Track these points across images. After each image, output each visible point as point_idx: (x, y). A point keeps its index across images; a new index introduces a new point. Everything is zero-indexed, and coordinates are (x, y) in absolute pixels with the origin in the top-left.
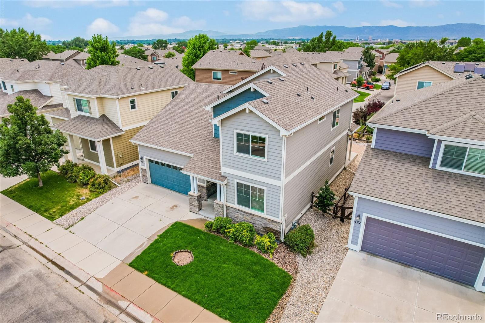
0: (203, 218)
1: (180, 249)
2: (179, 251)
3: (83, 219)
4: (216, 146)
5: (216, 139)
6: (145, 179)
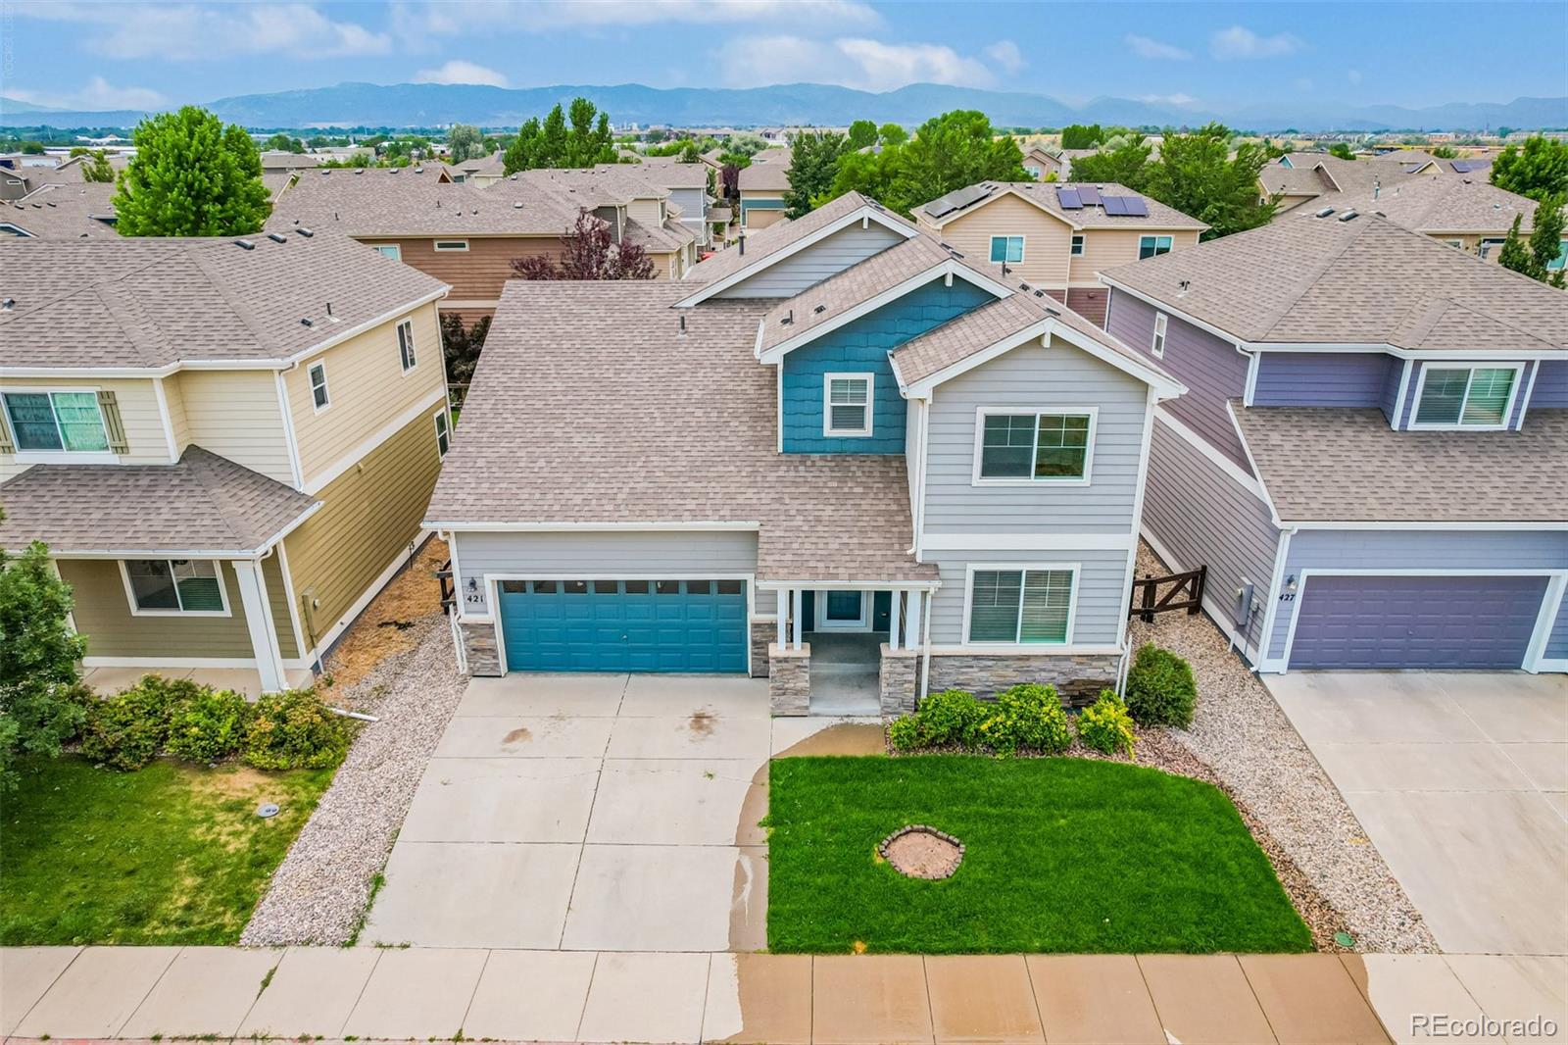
0: (836, 721)
1: (889, 833)
2: (889, 838)
3: (379, 881)
4: (814, 480)
5: (796, 458)
6: (484, 662)
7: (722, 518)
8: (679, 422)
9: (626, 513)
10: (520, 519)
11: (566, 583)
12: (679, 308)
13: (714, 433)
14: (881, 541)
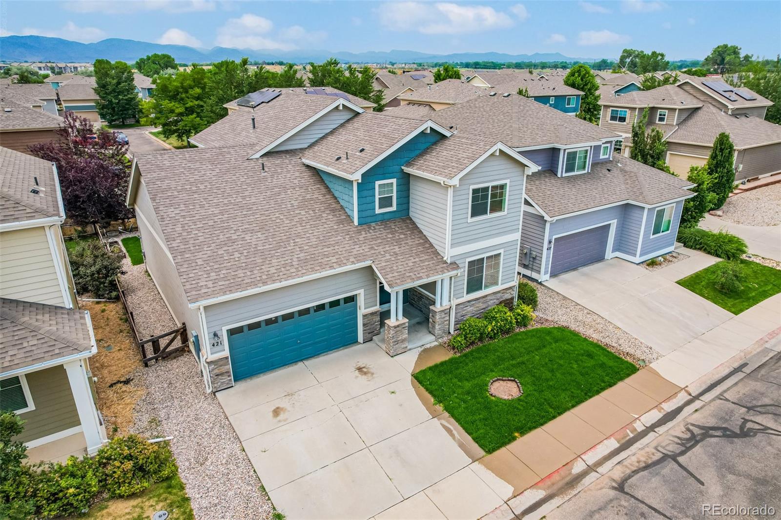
0: (420, 349)
1: (487, 386)
3: (279, 517)
4: (380, 236)
5: (365, 226)
6: (222, 381)
7: (353, 263)
8: (296, 219)
9: (304, 271)
10: (248, 288)
11: (266, 320)
12: (252, 159)
13: (318, 222)
14: (427, 257)
